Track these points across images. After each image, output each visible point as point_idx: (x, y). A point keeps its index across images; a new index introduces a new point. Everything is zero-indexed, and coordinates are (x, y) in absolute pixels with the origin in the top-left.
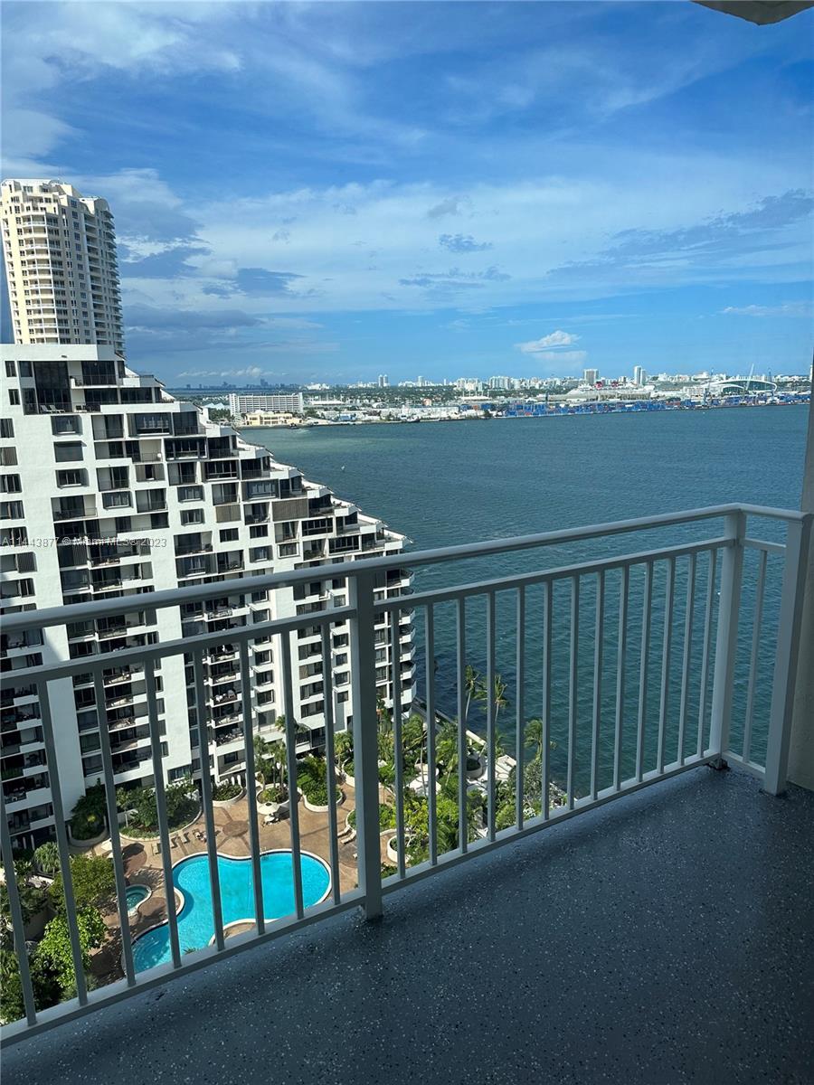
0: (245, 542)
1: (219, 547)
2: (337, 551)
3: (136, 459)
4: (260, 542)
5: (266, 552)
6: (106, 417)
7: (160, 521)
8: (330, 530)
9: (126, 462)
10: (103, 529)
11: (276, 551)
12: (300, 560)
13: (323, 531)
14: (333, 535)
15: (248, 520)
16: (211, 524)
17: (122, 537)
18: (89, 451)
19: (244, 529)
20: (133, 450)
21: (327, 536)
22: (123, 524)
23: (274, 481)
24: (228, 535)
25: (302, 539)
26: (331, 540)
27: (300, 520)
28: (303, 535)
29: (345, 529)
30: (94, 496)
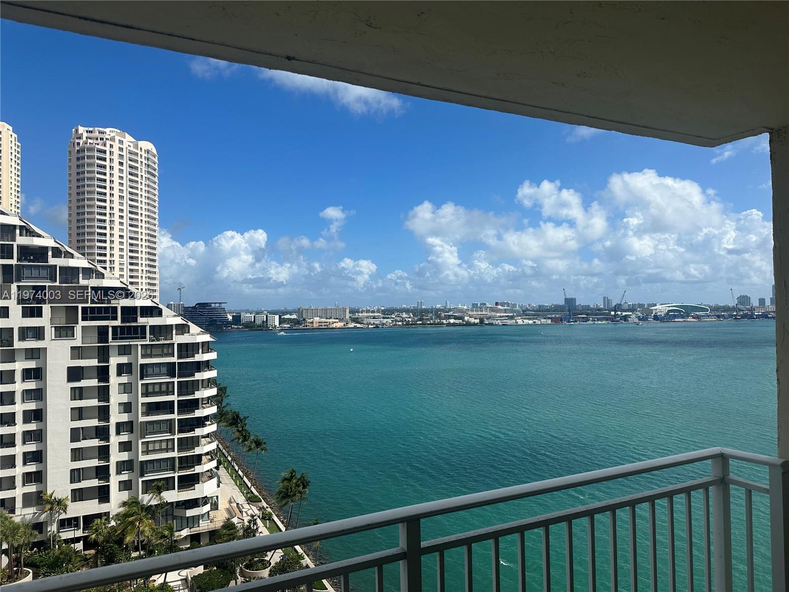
0: (16, 321)
2: (122, 339)
4: (32, 322)
5: (39, 333)
8: (115, 318)
11: (49, 332)
12: (78, 342)
13: (107, 318)
14: (118, 323)
19: (15, 309)
21: (110, 324)
23: (51, 266)
25: (82, 323)
26: (114, 328)
27: (80, 306)
28: (83, 320)
29: (139, 318)
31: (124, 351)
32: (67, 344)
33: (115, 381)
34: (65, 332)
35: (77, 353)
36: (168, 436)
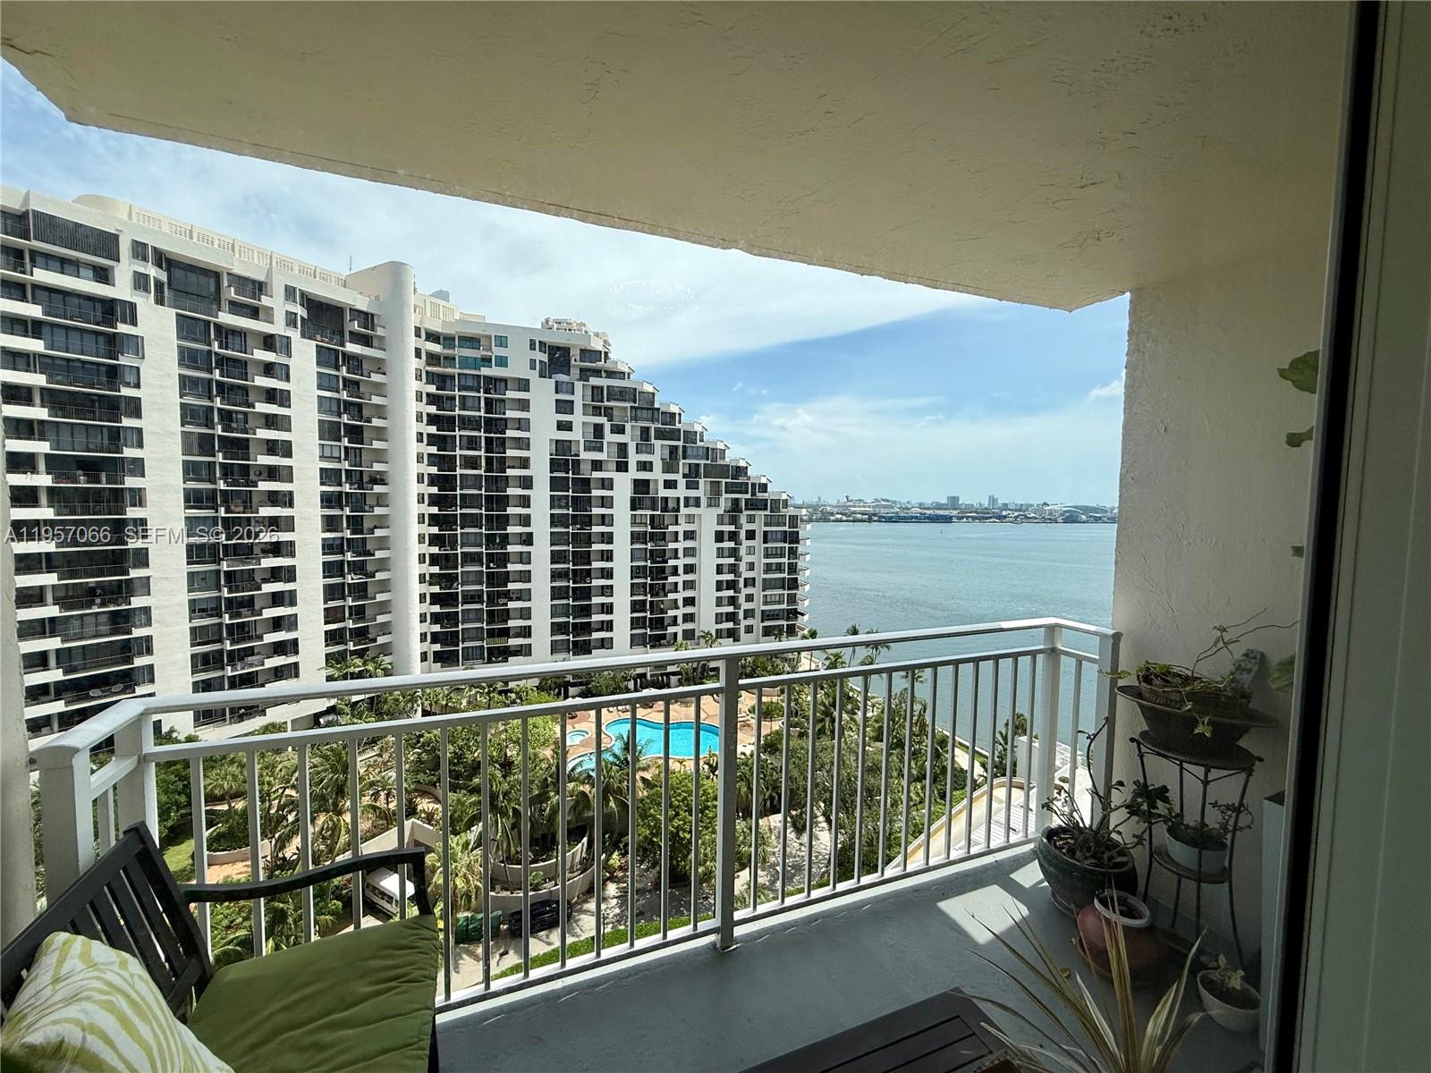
0: (681, 492)
1: (663, 493)
2: (750, 509)
3: (610, 420)
4: (692, 493)
5: (697, 502)
6: (593, 387)
7: (622, 467)
8: (747, 493)
9: (602, 420)
10: (582, 466)
11: (704, 502)
12: (721, 511)
13: (741, 492)
14: (748, 496)
15: (685, 476)
16: (657, 475)
17: (596, 475)
18: (578, 407)
19: (682, 483)
20: (608, 413)
21: (743, 497)
22: (597, 465)
24: (670, 485)
25: (725, 495)
26: (746, 500)
27: (724, 480)
28: (726, 493)
29: (758, 494)
30: (579, 441)
31: (751, 519)
32: (715, 512)
33: (745, 544)
34: (713, 502)
35: (720, 520)
36: (781, 591)
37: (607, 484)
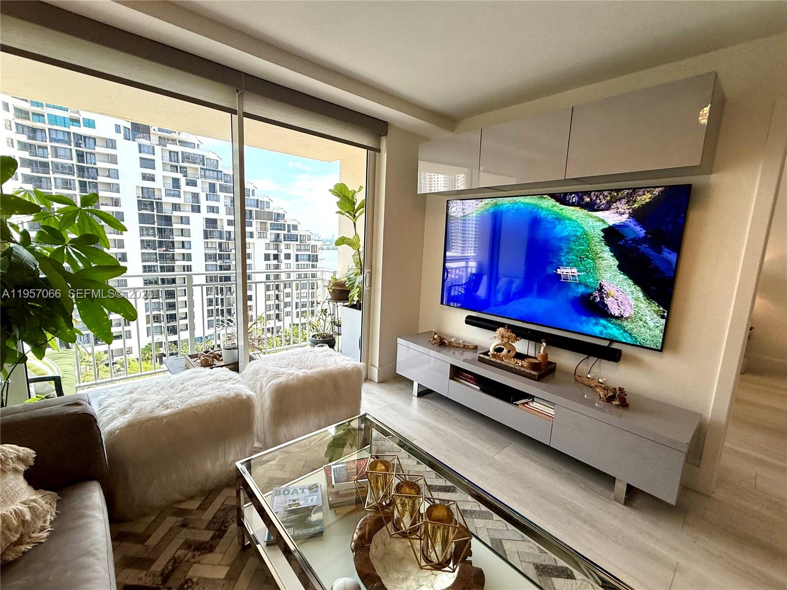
1: (227, 228)
2: (287, 241)
3: (185, 176)
5: (251, 235)
6: (170, 152)
7: (196, 209)
8: (284, 230)
9: (179, 175)
10: (164, 207)
11: (256, 235)
12: (268, 241)
13: (281, 230)
14: (286, 232)
16: (222, 216)
17: (176, 213)
18: (158, 164)
20: (184, 171)
21: (282, 233)
22: (176, 207)
24: (231, 223)
25: (270, 231)
26: (284, 235)
27: (269, 222)
29: (291, 231)
30: (160, 189)
31: (288, 247)
32: (263, 242)
33: (284, 262)
34: (262, 235)
35: (267, 246)
37: (184, 220)
